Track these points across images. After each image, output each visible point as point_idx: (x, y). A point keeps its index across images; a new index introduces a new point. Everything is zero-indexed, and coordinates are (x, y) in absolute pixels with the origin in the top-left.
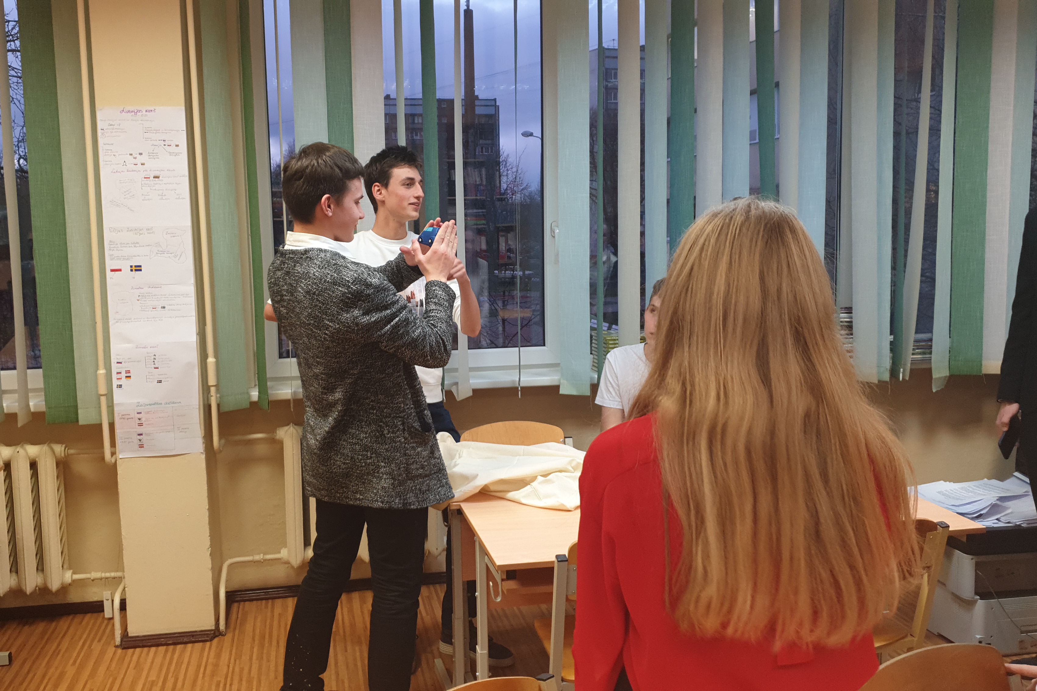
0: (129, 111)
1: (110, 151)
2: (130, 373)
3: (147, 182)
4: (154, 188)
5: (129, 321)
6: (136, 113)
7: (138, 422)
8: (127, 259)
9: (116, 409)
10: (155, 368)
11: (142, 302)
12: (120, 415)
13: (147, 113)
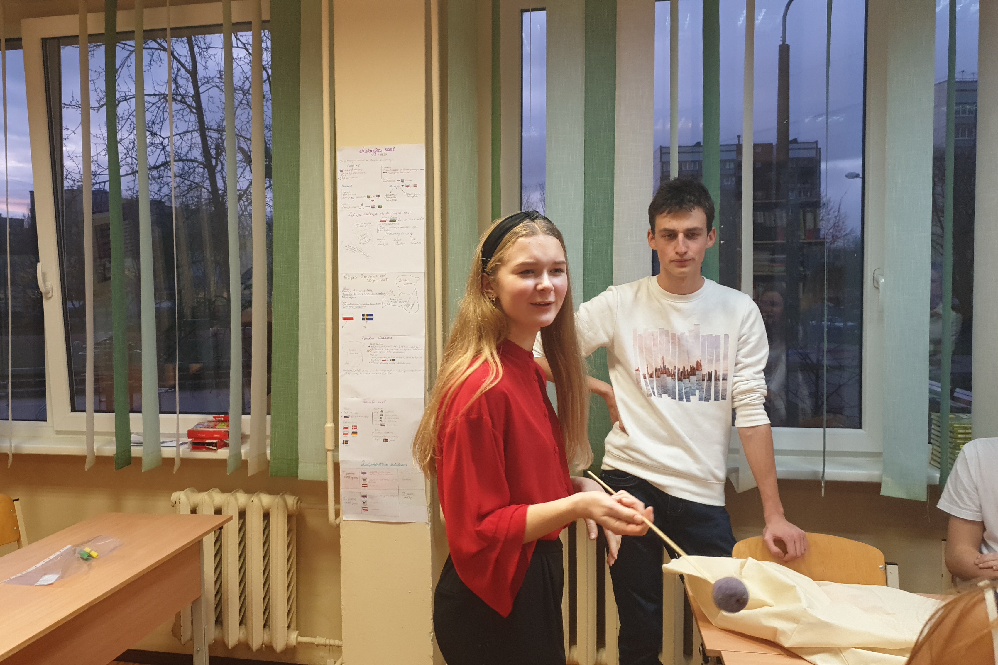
0: (368, 150)
1: (349, 193)
2: (356, 428)
3: (382, 226)
4: (389, 232)
5: (358, 372)
6: (375, 154)
7: (362, 482)
8: (360, 307)
9: (341, 466)
10: (381, 425)
11: (372, 353)
12: (345, 473)
13: (386, 152)
